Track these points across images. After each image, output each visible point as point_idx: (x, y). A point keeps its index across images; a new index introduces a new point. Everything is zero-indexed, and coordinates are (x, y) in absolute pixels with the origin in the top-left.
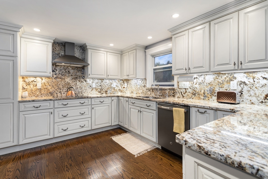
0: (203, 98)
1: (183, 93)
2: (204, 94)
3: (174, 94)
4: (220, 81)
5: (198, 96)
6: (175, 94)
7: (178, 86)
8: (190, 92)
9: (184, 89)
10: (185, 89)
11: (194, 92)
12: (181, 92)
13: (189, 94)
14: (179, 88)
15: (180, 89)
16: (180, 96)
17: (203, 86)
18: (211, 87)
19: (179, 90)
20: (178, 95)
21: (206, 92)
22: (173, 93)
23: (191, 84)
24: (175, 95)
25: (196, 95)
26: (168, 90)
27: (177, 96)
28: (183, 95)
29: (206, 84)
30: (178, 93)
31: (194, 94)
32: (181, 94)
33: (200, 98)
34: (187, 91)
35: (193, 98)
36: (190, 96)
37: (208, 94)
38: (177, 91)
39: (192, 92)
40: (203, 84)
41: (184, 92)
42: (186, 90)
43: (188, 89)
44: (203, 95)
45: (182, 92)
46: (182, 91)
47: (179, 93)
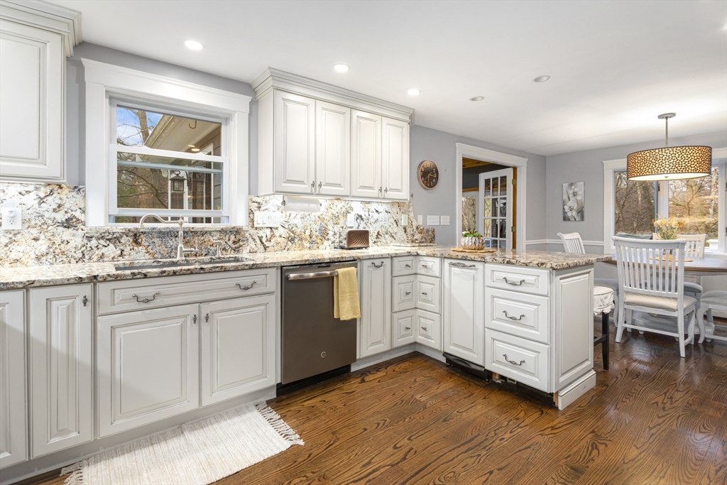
0: (308, 245)
1: (264, 240)
2: (311, 238)
3: (237, 245)
4: (334, 213)
5: (300, 242)
6: (241, 243)
7: (252, 221)
8: (283, 236)
9: (269, 230)
10: (271, 228)
11: (292, 234)
12: (260, 239)
13: (280, 240)
14: (255, 226)
15: (256, 228)
16: (256, 249)
17: (308, 221)
18: (323, 224)
19: (253, 231)
20: (252, 244)
21: (314, 232)
22: (234, 242)
23: (284, 216)
24: (241, 246)
25: (296, 240)
26: (213, 233)
27: (248, 248)
28: (265, 243)
29: (313, 218)
30: (250, 240)
31: (292, 240)
32: (258, 242)
33: (303, 247)
34: (276, 234)
35: (288, 249)
36: (283, 245)
37: (317, 237)
38: (247, 234)
39: (288, 235)
40: (309, 217)
41: (269, 237)
42: (272, 231)
43: (277, 228)
44: (309, 239)
45: (262, 237)
46: (261, 233)
47: (254, 240)
